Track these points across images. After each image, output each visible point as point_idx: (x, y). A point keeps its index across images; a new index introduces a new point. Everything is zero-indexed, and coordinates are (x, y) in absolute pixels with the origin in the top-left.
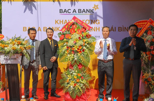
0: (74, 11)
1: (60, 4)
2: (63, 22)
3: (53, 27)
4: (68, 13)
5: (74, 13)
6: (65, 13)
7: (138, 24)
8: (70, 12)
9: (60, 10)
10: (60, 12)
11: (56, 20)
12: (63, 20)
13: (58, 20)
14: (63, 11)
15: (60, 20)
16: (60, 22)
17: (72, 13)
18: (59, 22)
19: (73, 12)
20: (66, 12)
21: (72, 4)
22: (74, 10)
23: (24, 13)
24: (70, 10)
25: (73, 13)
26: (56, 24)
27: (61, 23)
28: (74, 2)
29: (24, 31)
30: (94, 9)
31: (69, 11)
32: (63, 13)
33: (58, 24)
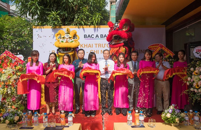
0: (97, 36)
1: (84, 30)
2: (87, 46)
4: (91, 38)
5: (97, 38)
6: (89, 38)
7: (151, 47)
9: (85, 35)
10: (85, 38)
11: (81, 44)
13: (83, 44)
14: (87, 36)
15: (85, 44)
16: (85, 46)
17: (95, 38)
19: (96, 37)
20: (90, 37)
21: (95, 31)
22: (97, 35)
23: (53, 38)
28: (96, 28)
31: (93, 36)
32: (87, 38)
33: (83, 47)
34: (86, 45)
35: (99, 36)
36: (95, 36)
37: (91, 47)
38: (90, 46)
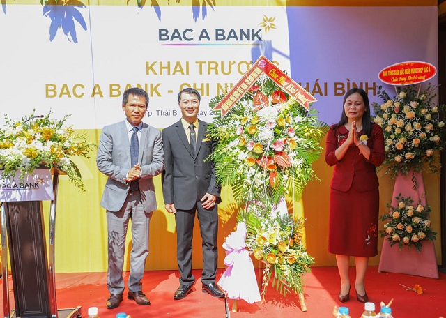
0: (204, 34)
1: (158, 12)
2: (168, 68)
3: (138, 85)
4: (184, 41)
5: (204, 40)
6: (176, 41)
7: (391, 73)
8: (192, 39)
9: (160, 31)
10: (160, 39)
11: (147, 63)
12: (169, 63)
13: (155, 63)
14: (170, 35)
15: (161, 63)
16: (161, 68)
17: (196, 41)
18: (156, 67)
19: (201, 37)
20: (179, 36)
21: (196, 15)
22: (204, 31)
24: (192, 31)
25: (200, 40)
26: (148, 73)
27: (165, 71)
28: (201, 7)
29: (47, 96)
30: (263, 28)
31: (188, 35)
32: (169, 42)
33: (155, 74)
34: (165, 65)
35: (212, 35)
36: (195, 35)
37: (185, 71)
38: (181, 70)
